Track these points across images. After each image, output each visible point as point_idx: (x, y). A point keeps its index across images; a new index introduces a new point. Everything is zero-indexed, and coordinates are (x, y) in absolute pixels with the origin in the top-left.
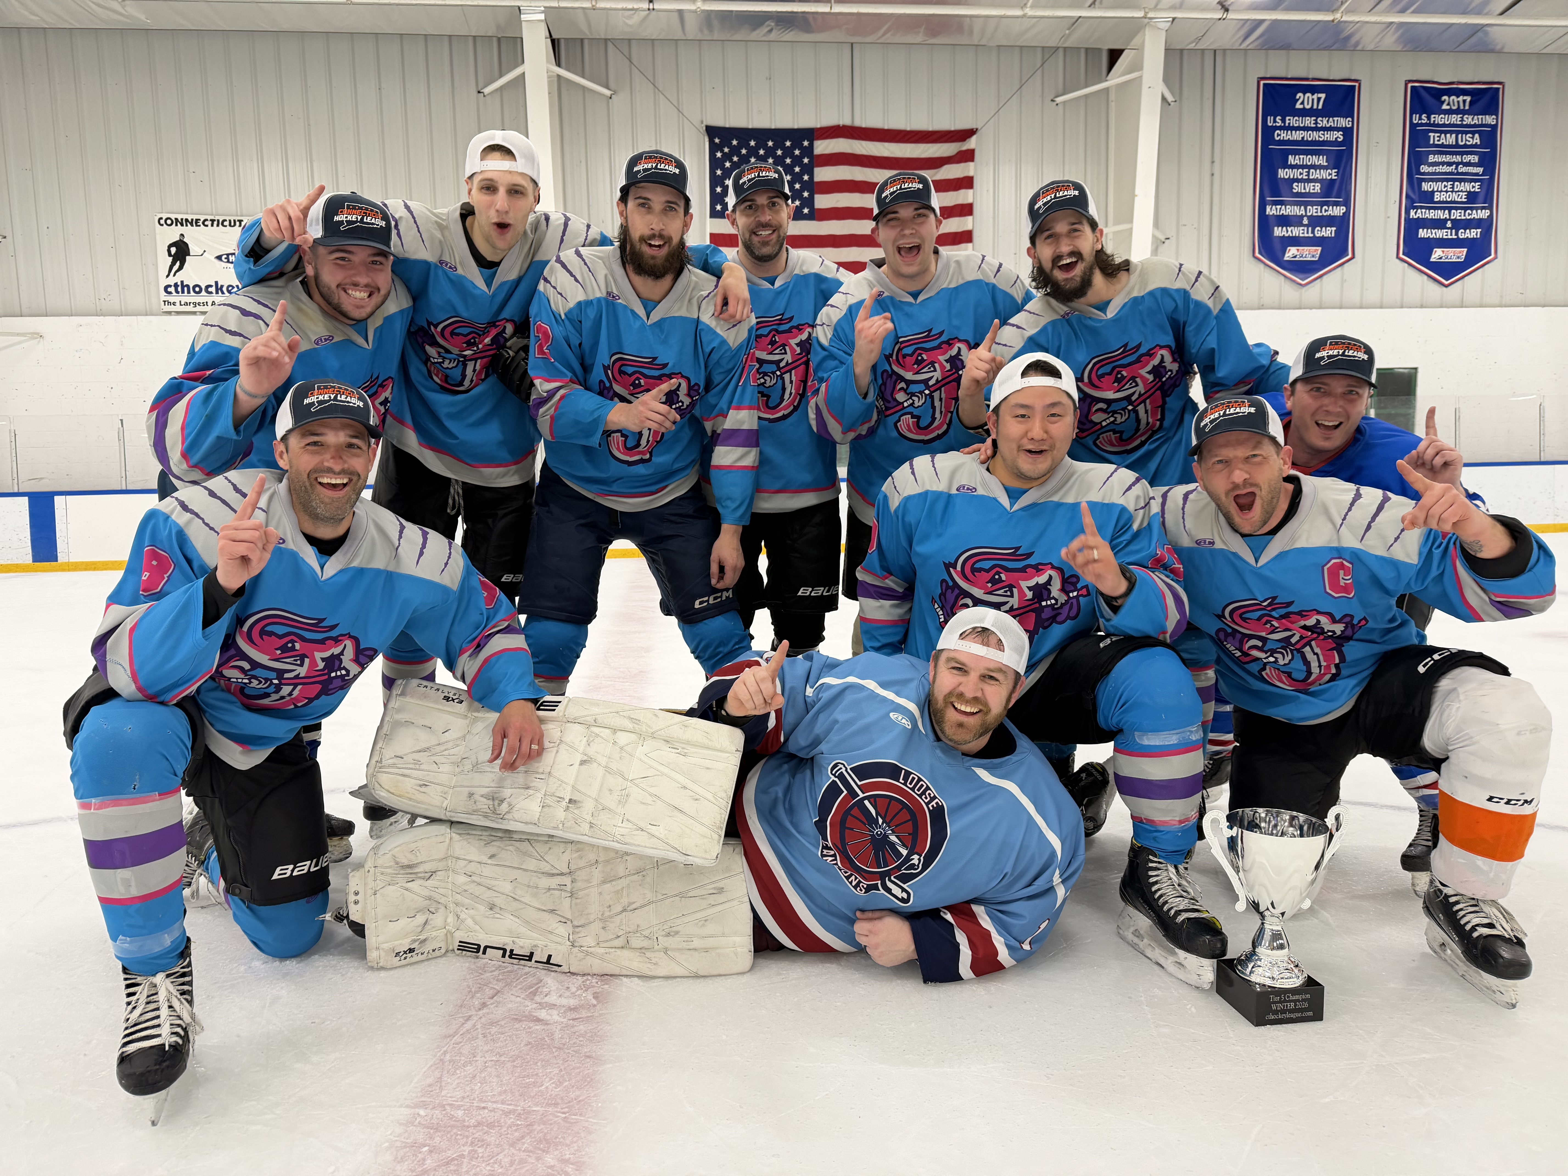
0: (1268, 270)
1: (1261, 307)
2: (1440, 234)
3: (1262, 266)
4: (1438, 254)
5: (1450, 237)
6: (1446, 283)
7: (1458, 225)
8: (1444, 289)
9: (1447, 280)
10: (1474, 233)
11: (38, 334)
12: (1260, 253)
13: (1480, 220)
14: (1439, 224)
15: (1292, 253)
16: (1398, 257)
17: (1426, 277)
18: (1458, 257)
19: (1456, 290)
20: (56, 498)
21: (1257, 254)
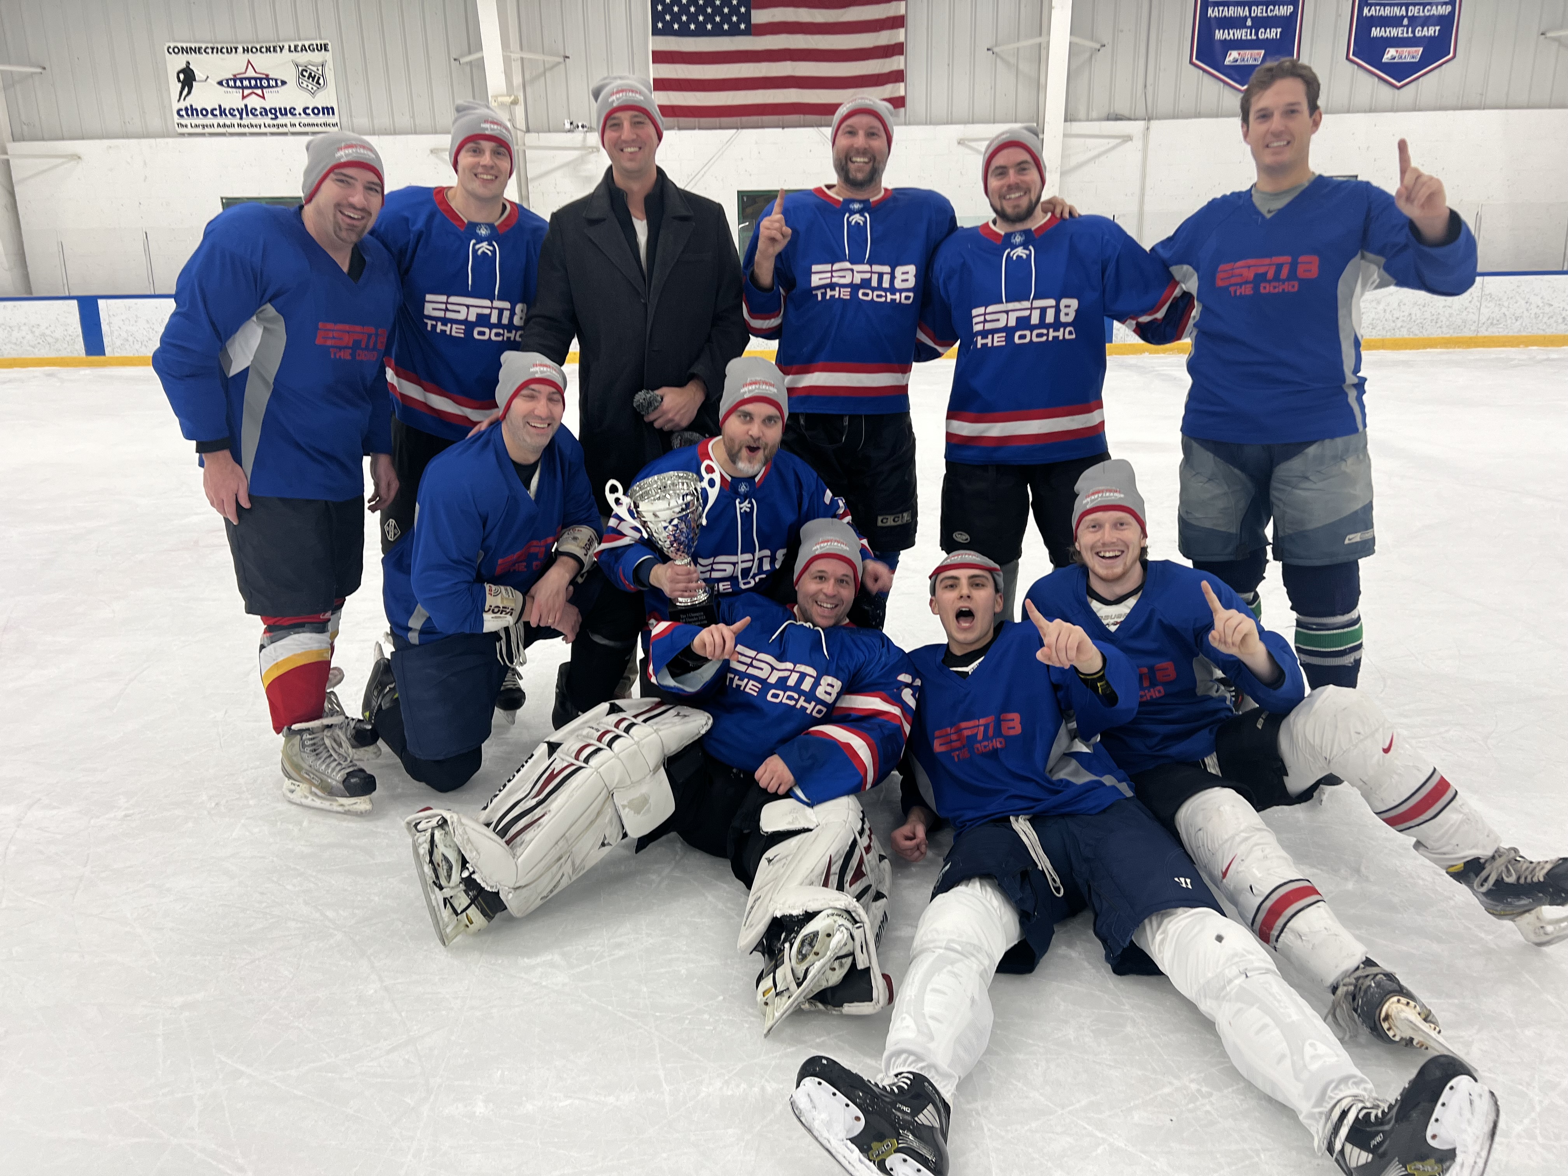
0: (1204, 76)
2: (1394, 32)
3: (1199, 72)
4: (1390, 54)
5: (1405, 35)
6: (1399, 84)
7: (1414, 21)
8: (1396, 91)
9: (1399, 82)
10: (1431, 31)
11: (76, 155)
12: (1198, 58)
13: (1441, 17)
14: (1395, 22)
15: (1233, 56)
16: (1348, 58)
17: (1376, 79)
18: (1413, 57)
19: (1409, 92)
20: (101, 302)
21: (1195, 59)
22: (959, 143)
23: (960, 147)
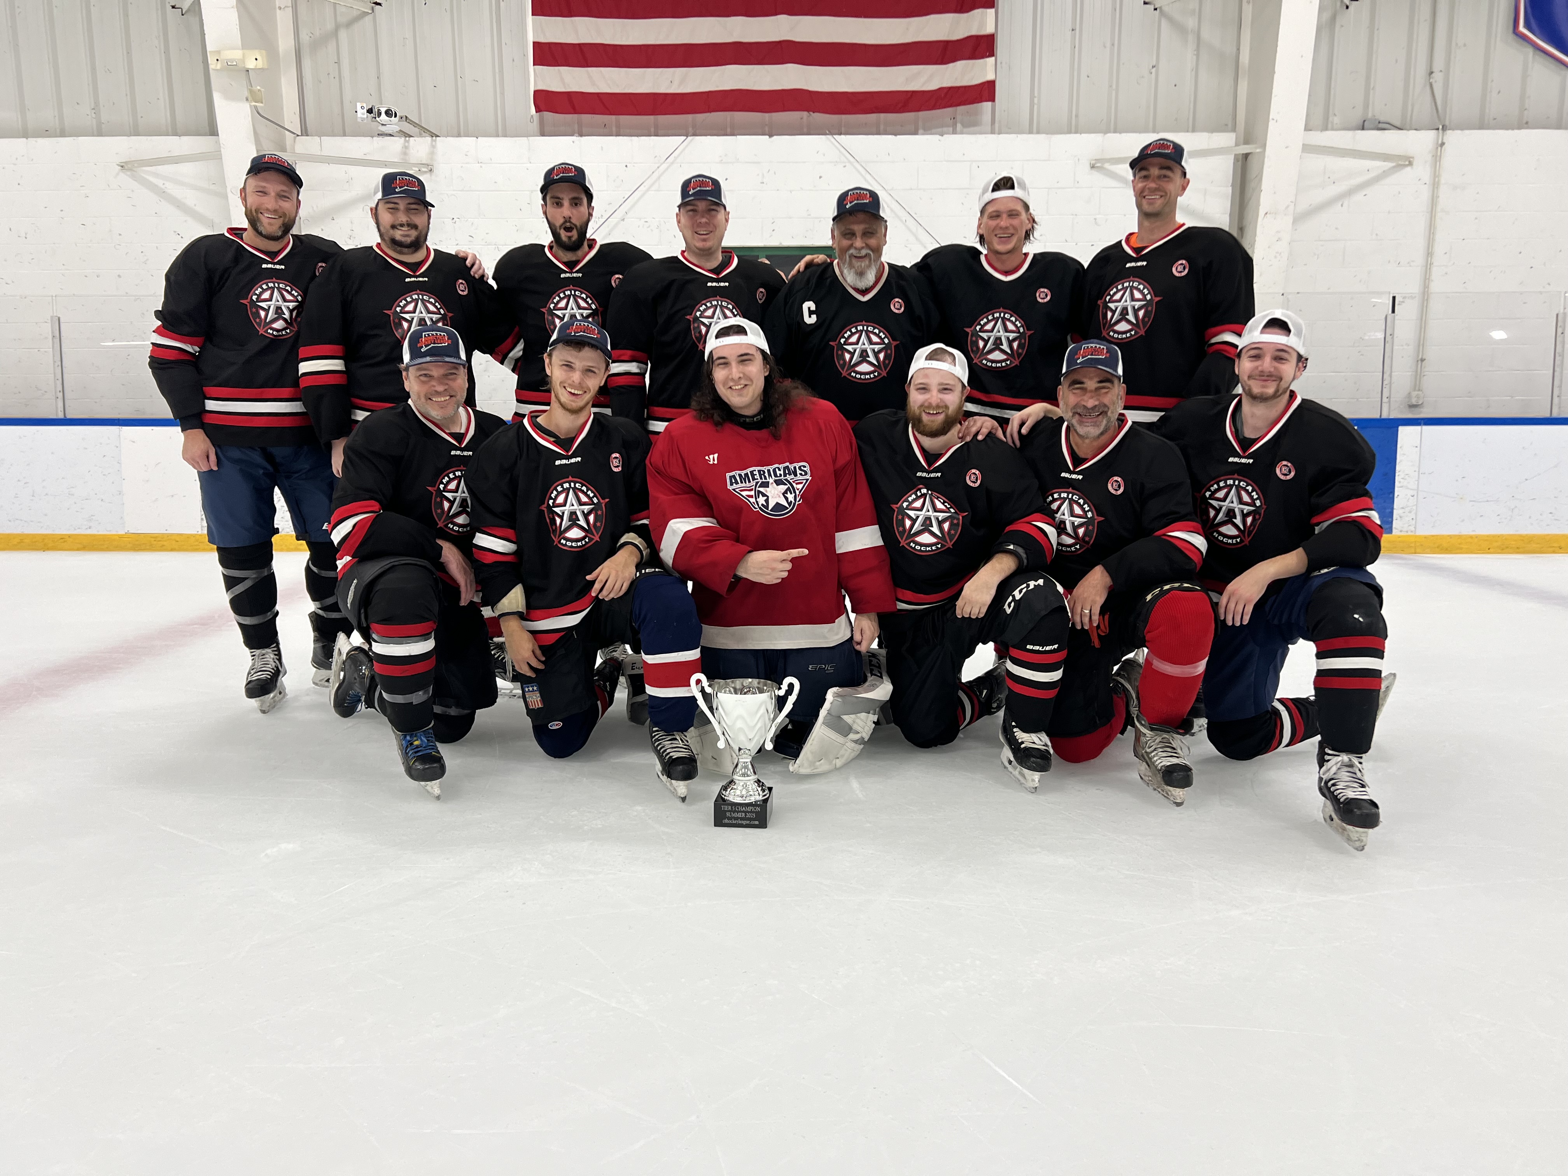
0: (1541, 58)
1: (1523, 124)
3: (1530, 51)
12: (1528, 25)
21: (1522, 28)
22: (1093, 167)
23: (1096, 176)
